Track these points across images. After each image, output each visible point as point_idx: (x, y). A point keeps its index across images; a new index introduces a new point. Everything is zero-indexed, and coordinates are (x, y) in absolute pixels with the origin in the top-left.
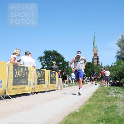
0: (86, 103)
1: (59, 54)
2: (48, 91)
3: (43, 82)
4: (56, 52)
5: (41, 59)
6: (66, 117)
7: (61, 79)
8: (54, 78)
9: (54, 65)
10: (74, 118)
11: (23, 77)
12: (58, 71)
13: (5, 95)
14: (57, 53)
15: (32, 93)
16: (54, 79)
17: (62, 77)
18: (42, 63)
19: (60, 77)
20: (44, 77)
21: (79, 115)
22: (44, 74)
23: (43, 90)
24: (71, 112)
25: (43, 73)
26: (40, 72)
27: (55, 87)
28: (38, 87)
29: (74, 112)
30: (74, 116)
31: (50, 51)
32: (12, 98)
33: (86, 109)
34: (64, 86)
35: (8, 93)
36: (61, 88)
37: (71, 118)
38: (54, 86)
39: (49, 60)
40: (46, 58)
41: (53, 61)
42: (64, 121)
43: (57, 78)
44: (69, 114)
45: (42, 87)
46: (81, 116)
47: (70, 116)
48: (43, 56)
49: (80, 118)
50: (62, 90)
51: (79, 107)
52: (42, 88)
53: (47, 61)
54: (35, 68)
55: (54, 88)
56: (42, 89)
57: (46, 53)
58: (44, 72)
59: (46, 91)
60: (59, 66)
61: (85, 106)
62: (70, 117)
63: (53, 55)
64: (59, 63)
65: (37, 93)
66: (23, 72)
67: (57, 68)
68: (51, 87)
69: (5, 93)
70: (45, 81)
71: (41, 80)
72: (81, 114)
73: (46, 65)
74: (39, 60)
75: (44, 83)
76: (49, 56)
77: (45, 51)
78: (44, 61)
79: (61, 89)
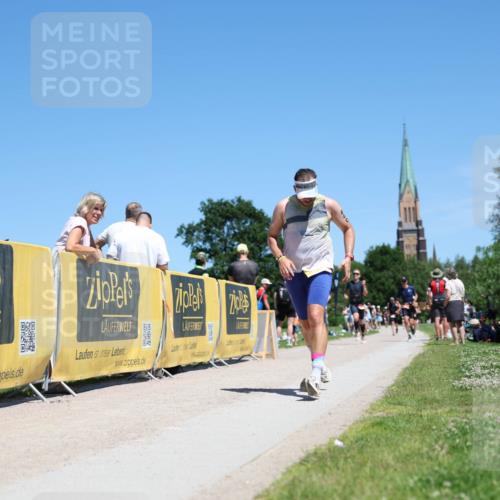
0: (371, 413)
1: (263, 214)
2: (220, 364)
3: (197, 326)
4: (249, 204)
5: (188, 233)
6: (293, 466)
7: (271, 314)
8: (240, 311)
9: (244, 258)
10: (324, 472)
11: (120, 306)
12: (259, 281)
13: (48, 381)
14: (254, 209)
15: (156, 373)
16: (244, 316)
17: (275, 305)
18: (193, 251)
19: (264, 308)
20: (203, 306)
21: (346, 459)
22: (203, 294)
23: (198, 360)
24: (311, 449)
25: (199, 290)
26: (185, 288)
27: (247, 349)
28: (177, 347)
29: (323, 448)
30: (326, 466)
31: (226, 204)
32: (76, 393)
33: (374, 436)
34: (283, 344)
35: (60, 371)
36: (273, 350)
37: (313, 473)
38: (243, 341)
39: (221, 240)
40: (207, 231)
41: (236, 243)
42: (283, 484)
43: (255, 311)
44: (303, 455)
45: (194, 346)
46: (352, 465)
47: (309, 466)
48: (197, 221)
49: (349, 470)
50: (274, 358)
51: (346, 428)
52: (196, 351)
53: (212, 245)
54: (163, 270)
55: (242, 349)
56: (193, 355)
57: (210, 212)
58: (202, 287)
59: (212, 362)
60: (261, 263)
61: (369, 422)
62: (308, 470)
63: (239, 219)
64: (261, 249)
65: (175, 370)
66: (119, 288)
67: (255, 272)
68: (230, 347)
69: (49, 371)
70: (208, 323)
71: (190, 320)
72: (353, 457)
73: (210, 257)
74: (181, 239)
75: (202, 332)
76: (223, 224)
77: (207, 203)
78: (201, 243)
79: (270, 355)
